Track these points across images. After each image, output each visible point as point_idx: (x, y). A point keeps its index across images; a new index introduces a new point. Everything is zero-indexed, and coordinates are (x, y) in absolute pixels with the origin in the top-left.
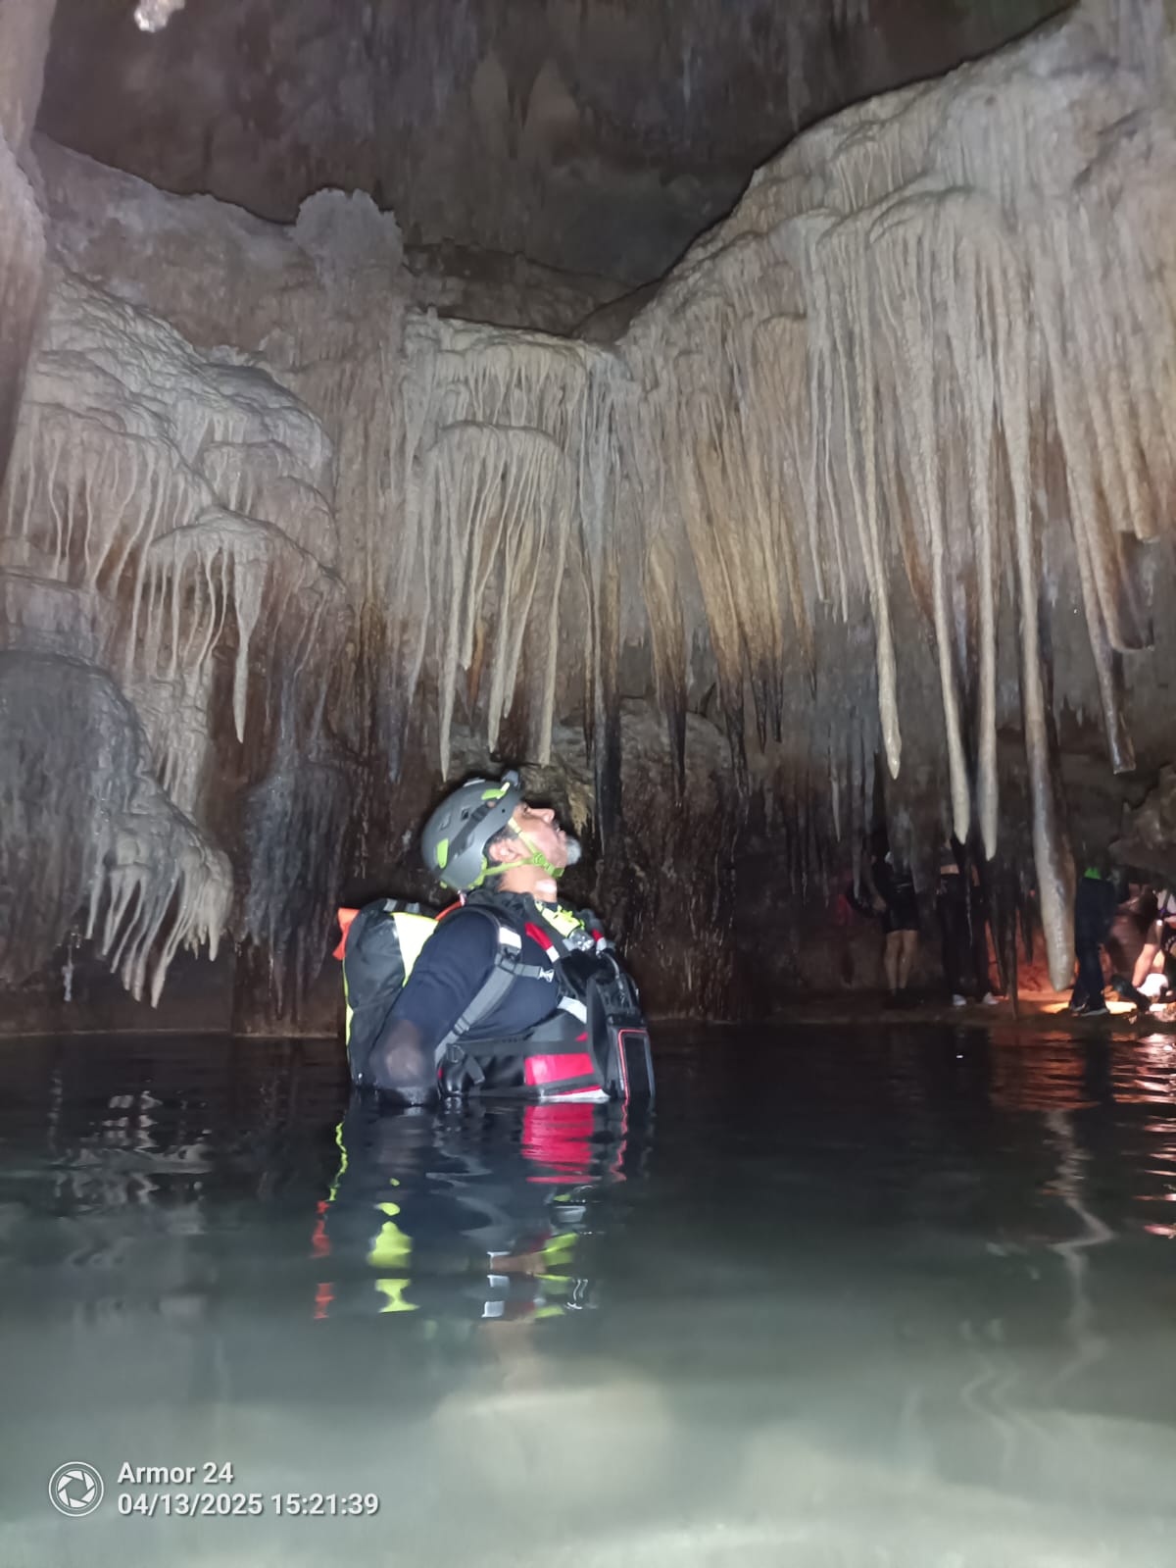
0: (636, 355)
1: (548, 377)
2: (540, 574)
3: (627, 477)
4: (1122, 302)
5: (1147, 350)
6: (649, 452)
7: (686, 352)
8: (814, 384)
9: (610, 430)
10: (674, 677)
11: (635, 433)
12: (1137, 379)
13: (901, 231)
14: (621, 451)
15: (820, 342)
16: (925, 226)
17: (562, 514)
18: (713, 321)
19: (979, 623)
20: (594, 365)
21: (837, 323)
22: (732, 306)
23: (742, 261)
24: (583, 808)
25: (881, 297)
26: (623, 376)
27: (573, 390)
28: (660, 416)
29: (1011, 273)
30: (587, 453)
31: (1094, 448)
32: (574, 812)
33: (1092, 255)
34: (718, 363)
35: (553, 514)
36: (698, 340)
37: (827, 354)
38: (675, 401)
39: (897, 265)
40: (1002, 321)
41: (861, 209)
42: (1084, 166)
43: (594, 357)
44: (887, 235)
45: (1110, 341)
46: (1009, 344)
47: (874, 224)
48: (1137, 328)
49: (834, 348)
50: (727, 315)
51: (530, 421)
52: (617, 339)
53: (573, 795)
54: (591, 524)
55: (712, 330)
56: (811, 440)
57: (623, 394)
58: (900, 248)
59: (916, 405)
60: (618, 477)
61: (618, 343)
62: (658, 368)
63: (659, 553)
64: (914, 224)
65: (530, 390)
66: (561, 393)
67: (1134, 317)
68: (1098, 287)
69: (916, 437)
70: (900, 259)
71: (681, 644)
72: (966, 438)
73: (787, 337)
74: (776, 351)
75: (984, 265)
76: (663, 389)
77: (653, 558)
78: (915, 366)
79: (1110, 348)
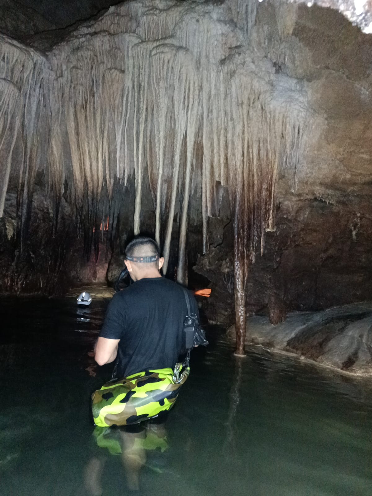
0: (55, 61)
1: (17, 60)
2: (5, 139)
3: (45, 106)
4: (228, 109)
5: (234, 128)
6: (56, 101)
7: (75, 67)
8: (125, 99)
9: (40, 87)
10: (57, 190)
11: (51, 92)
12: (229, 135)
13: (163, 55)
14: (44, 95)
15: (129, 84)
16: (171, 57)
17: (17, 118)
18: (88, 60)
19: (171, 199)
20: (37, 61)
21: (136, 80)
22: (97, 56)
23: (103, 41)
24: (12, 229)
25: (153, 77)
26: (48, 68)
27: (27, 68)
28: (62, 89)
29: (196, 85)
30: (30, 94)
31: (213, 151)
32: (8, 231)
33: (222, 89)
34: (88, 77)
35: (13, 117)
36: (81, 64)
37: (130, 89)
38: (69, 85)
39: (160, 67)
40: (191, 100)
41: (149, 41)
42: (223, 57)
43: (38, 57)
44: (158, 55)
45: (223, 120)
46: (192, 108)
47: (154, 48)
48: (232, 119)
49: (133, 88)
50: (94, 60)
51: (7, 77)
52: (47, 51)
53: (8, 224)
54: (29, 123)
55: (87, 63)
56: (121, 118)
57: (48, 75)
58: (162, 61)
59: (160, 120)
60: (41, 107)
61: (47, 53)
62: (63, 70)
63: (56, 141)
64: (168, 55)
65: (8, 63)
66: (22, 68)
67: (232, 115)
68: (222, 101)
69: (158, 130)
70: (161, 65)
71: (61, 177)
72: (174, 136)
73: (117, 78)
74: (112, 82)
75: (188, 78)
76: (65, 79)
77: (53, 143)
78: (161, 106)
79: (223, 121)
